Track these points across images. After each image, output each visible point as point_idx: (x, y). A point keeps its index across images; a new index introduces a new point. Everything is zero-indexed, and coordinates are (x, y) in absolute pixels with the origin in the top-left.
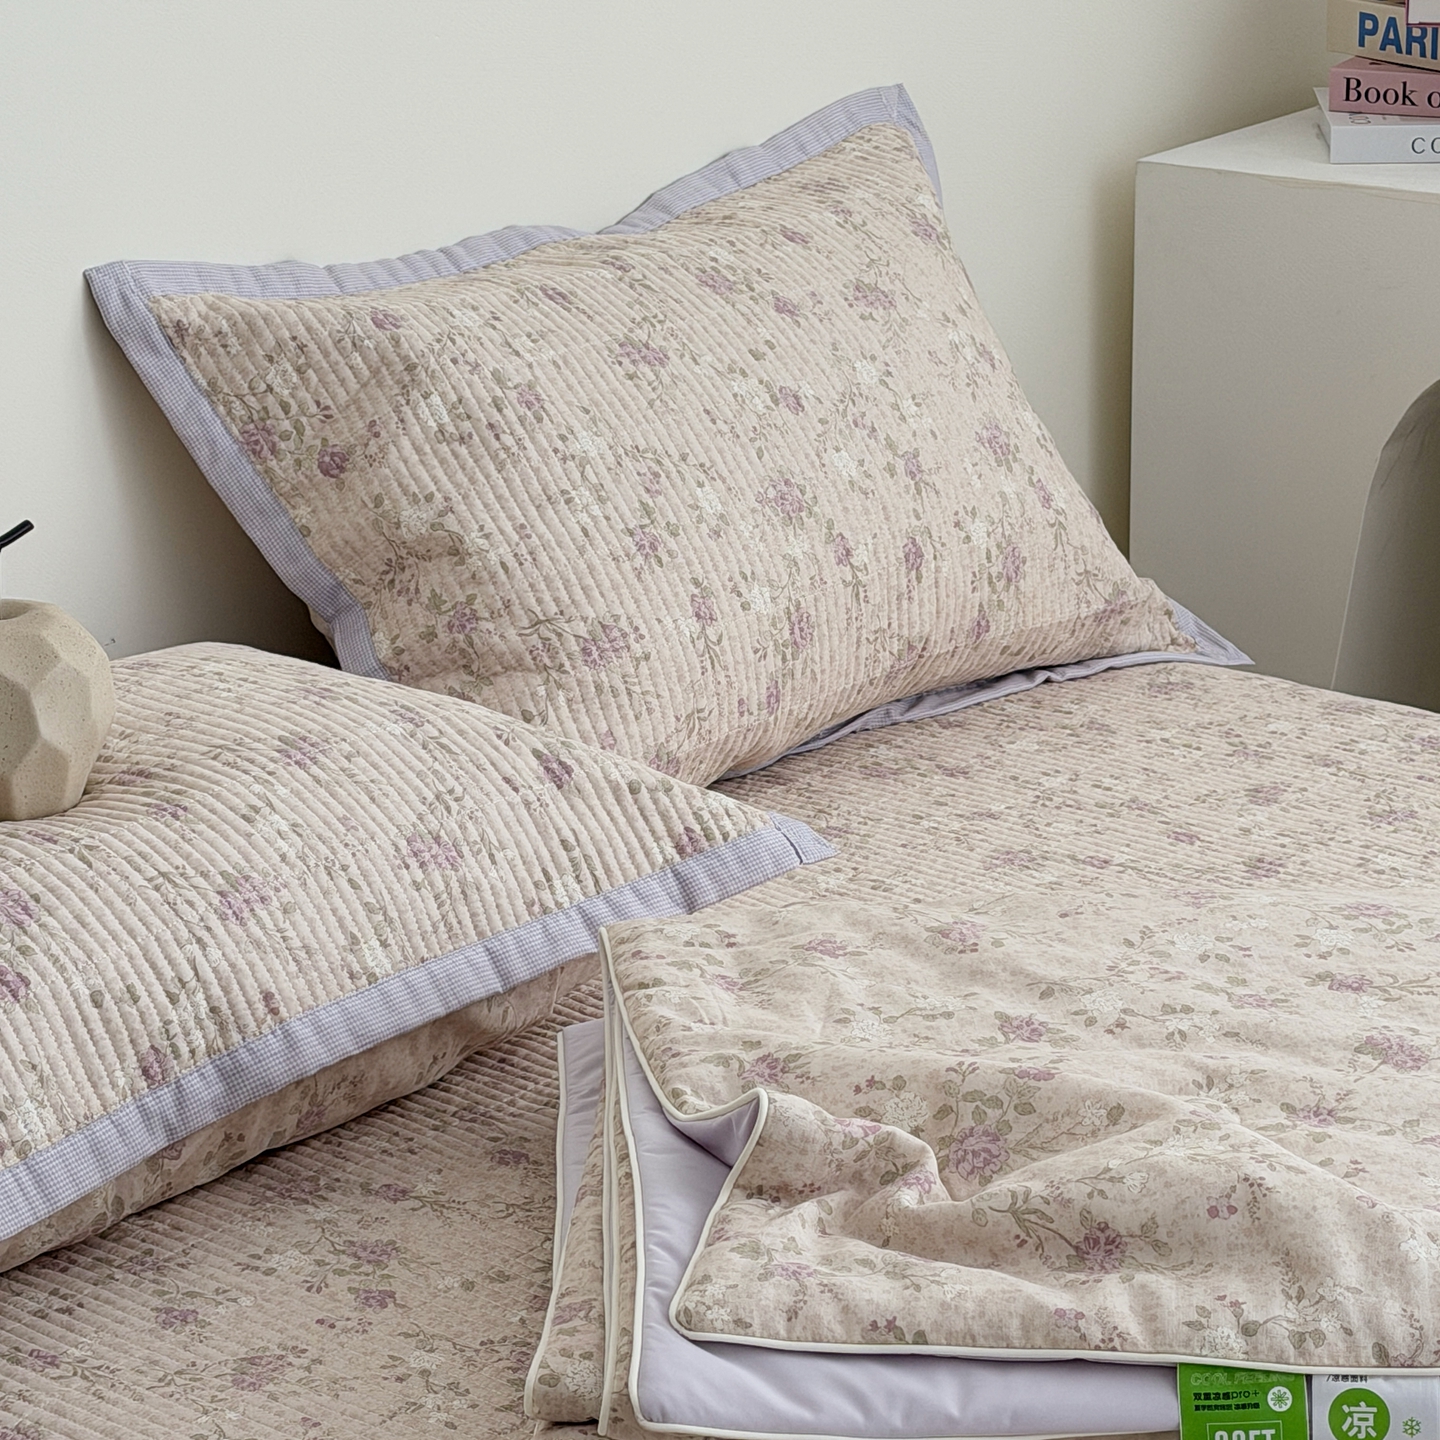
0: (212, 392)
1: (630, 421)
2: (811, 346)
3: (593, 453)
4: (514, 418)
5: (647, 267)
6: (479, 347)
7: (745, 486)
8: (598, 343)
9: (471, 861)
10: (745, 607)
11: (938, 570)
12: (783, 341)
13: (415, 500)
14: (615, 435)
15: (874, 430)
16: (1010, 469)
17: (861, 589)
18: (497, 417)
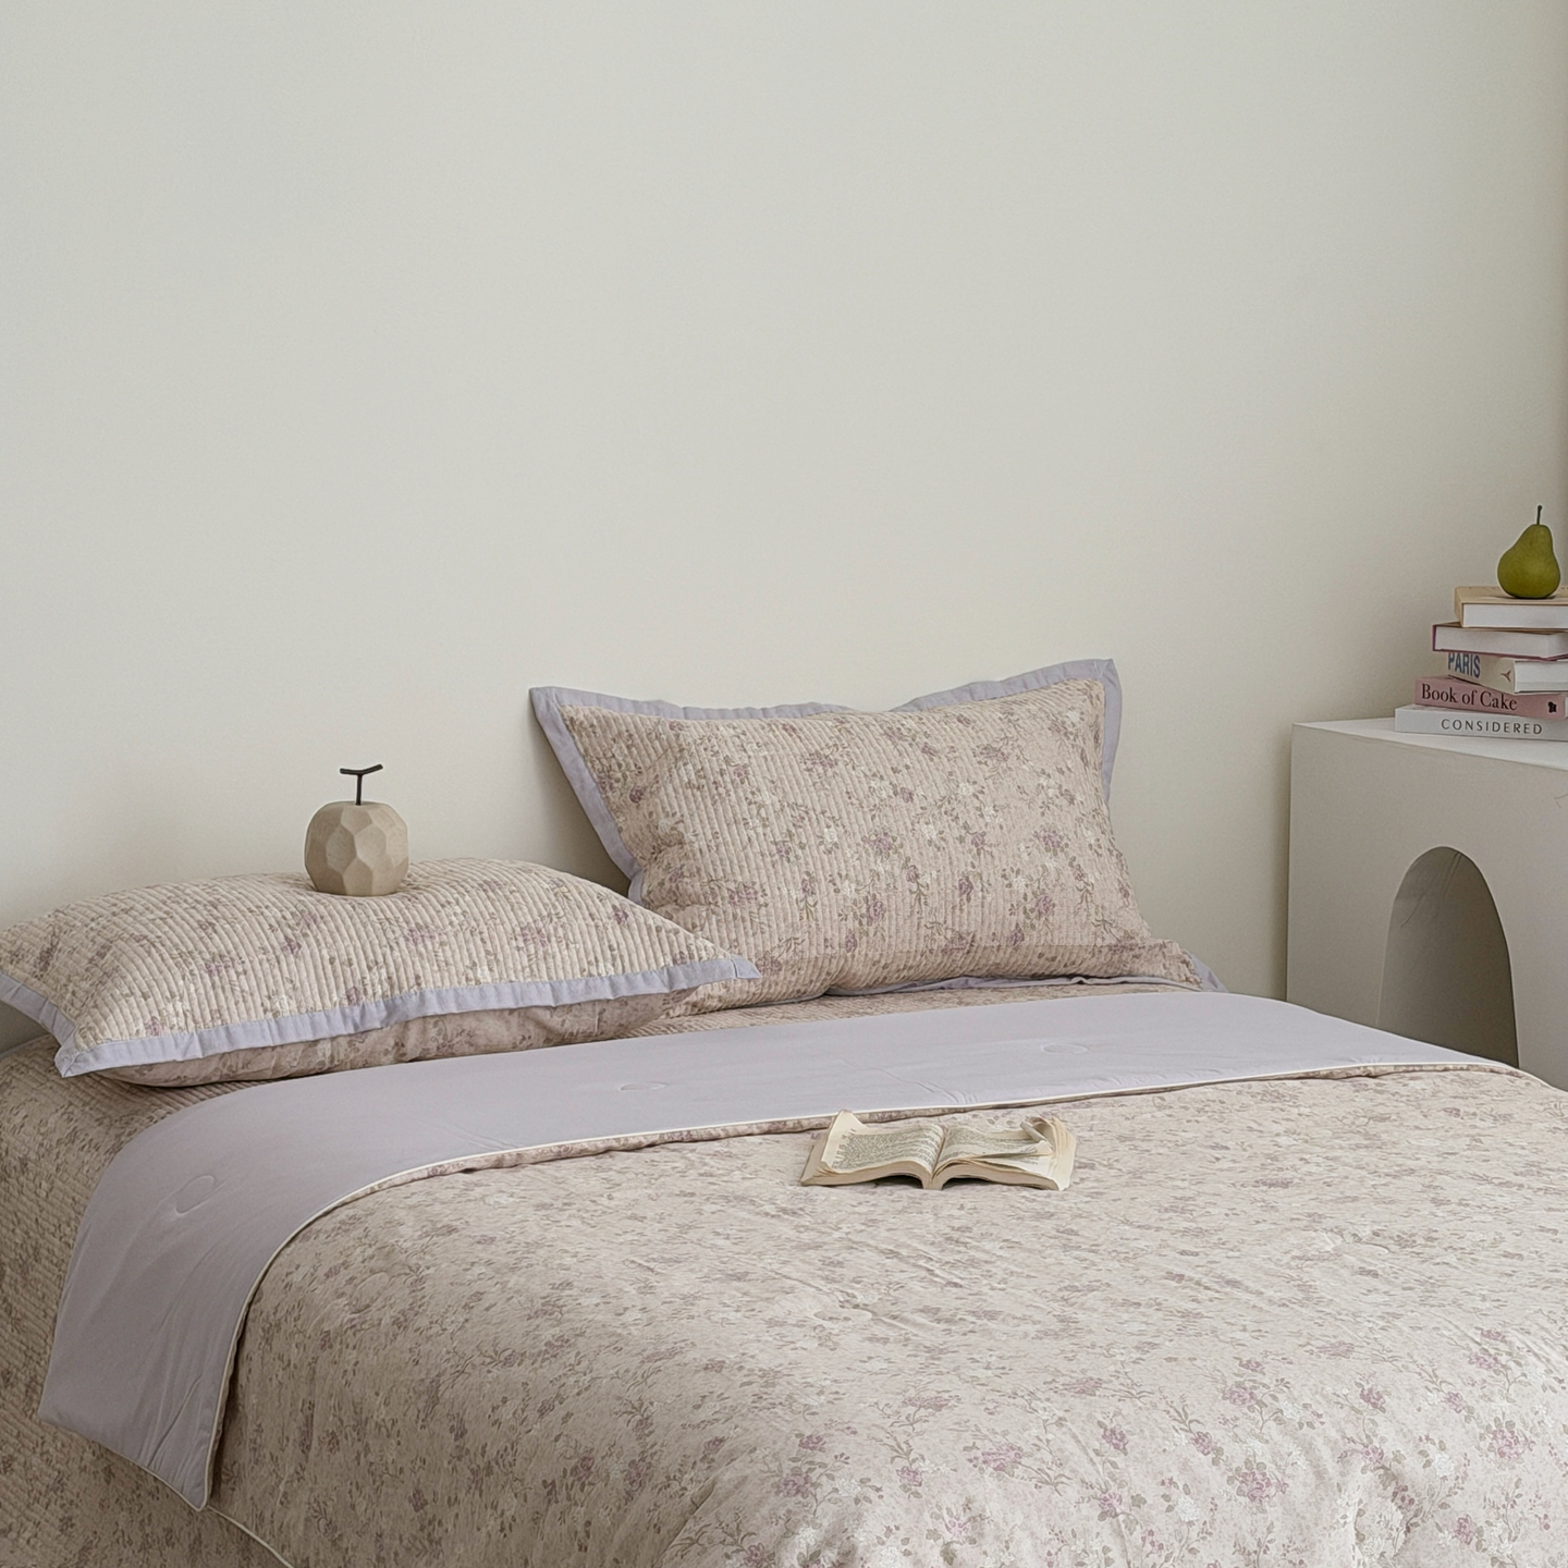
0: (585, 756)
1: (797, 790)
2: (935, 772)
3: (768, 802)
4: (729, 780)
5: (857, 723)
6: (723, 745)
7: (857, 831)
8: (796, 750)
9: (555, 945)
10: (837, 891)
11: (984, 898)
12: (918, 766)
13: (667, 816)
14: (785, 797)
15: (957, 817)
16: (1056, 854)
17: (922, 897)
18: (720, 778)
